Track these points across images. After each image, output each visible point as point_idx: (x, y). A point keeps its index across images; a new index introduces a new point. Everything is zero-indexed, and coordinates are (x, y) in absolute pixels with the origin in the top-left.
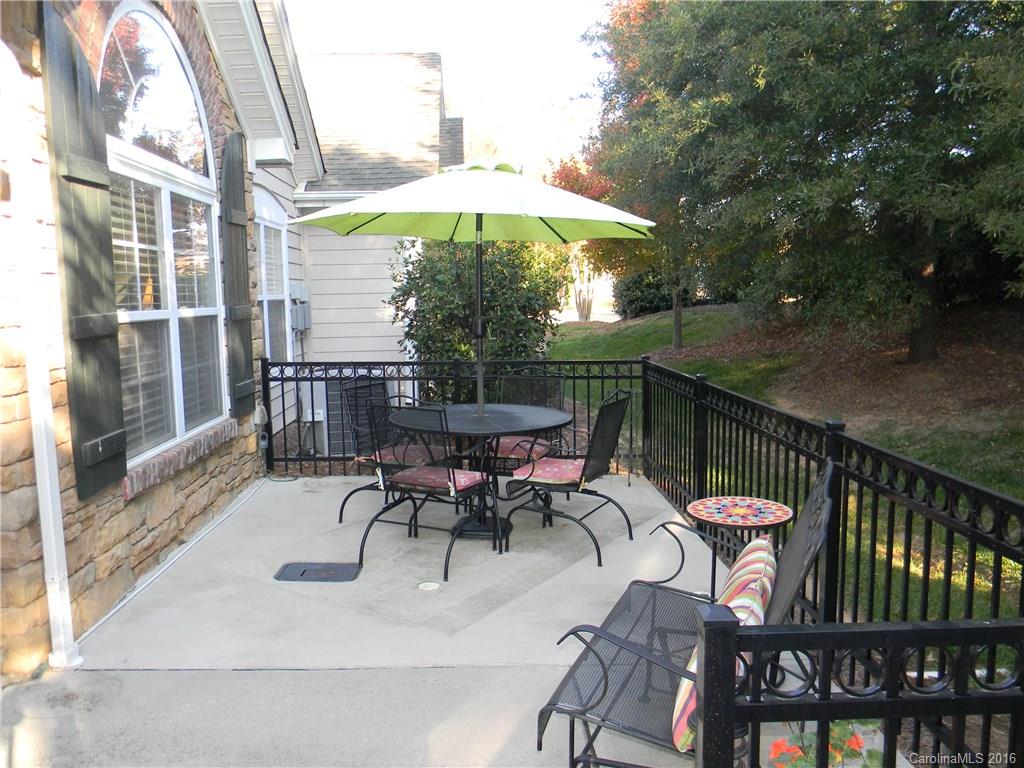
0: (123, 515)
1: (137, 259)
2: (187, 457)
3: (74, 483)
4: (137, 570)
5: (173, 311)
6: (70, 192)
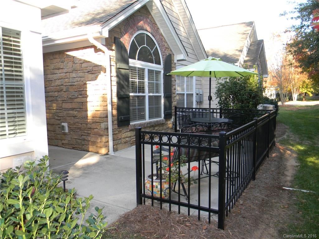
0: (129, 132)
1: (137, 83)
2: (147, 125)
3: (117, 124)
4: (132, 144)
5: (147, 94)
6: (119, 70)
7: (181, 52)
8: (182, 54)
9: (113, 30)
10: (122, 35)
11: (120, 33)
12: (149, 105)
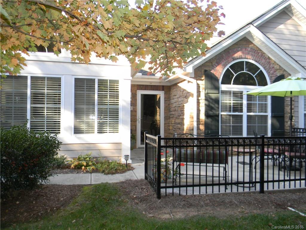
1: (232, 104)
5: (245, 113)
6: (208, 95)
7: (298, 71)
8: (300, 72)
9: (204, 65)
10: (214, 67)
11: (212, 66)
12: (248, 123)
